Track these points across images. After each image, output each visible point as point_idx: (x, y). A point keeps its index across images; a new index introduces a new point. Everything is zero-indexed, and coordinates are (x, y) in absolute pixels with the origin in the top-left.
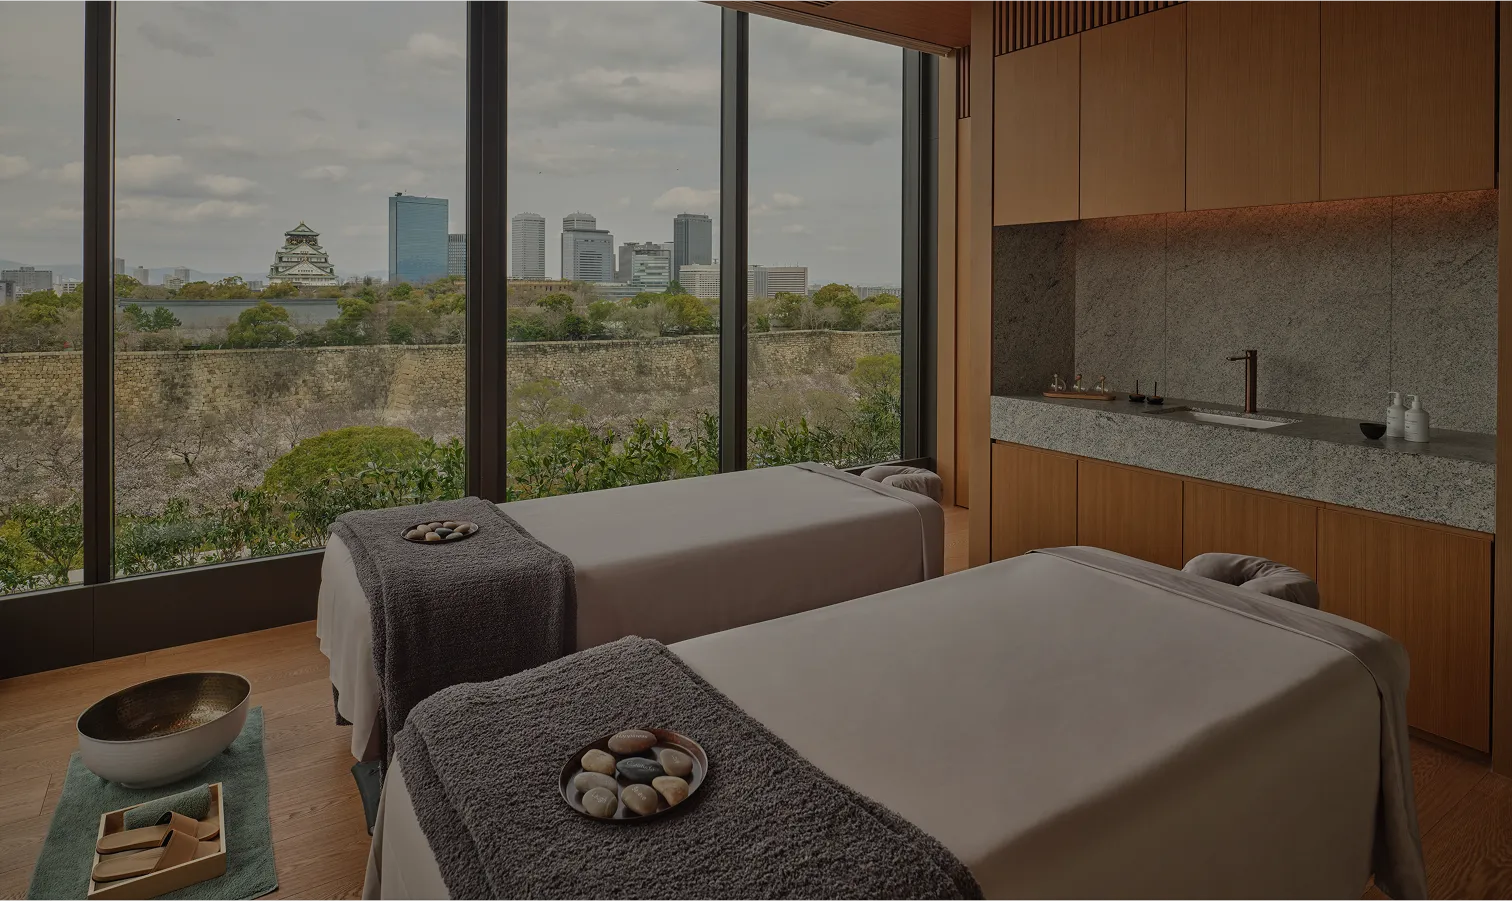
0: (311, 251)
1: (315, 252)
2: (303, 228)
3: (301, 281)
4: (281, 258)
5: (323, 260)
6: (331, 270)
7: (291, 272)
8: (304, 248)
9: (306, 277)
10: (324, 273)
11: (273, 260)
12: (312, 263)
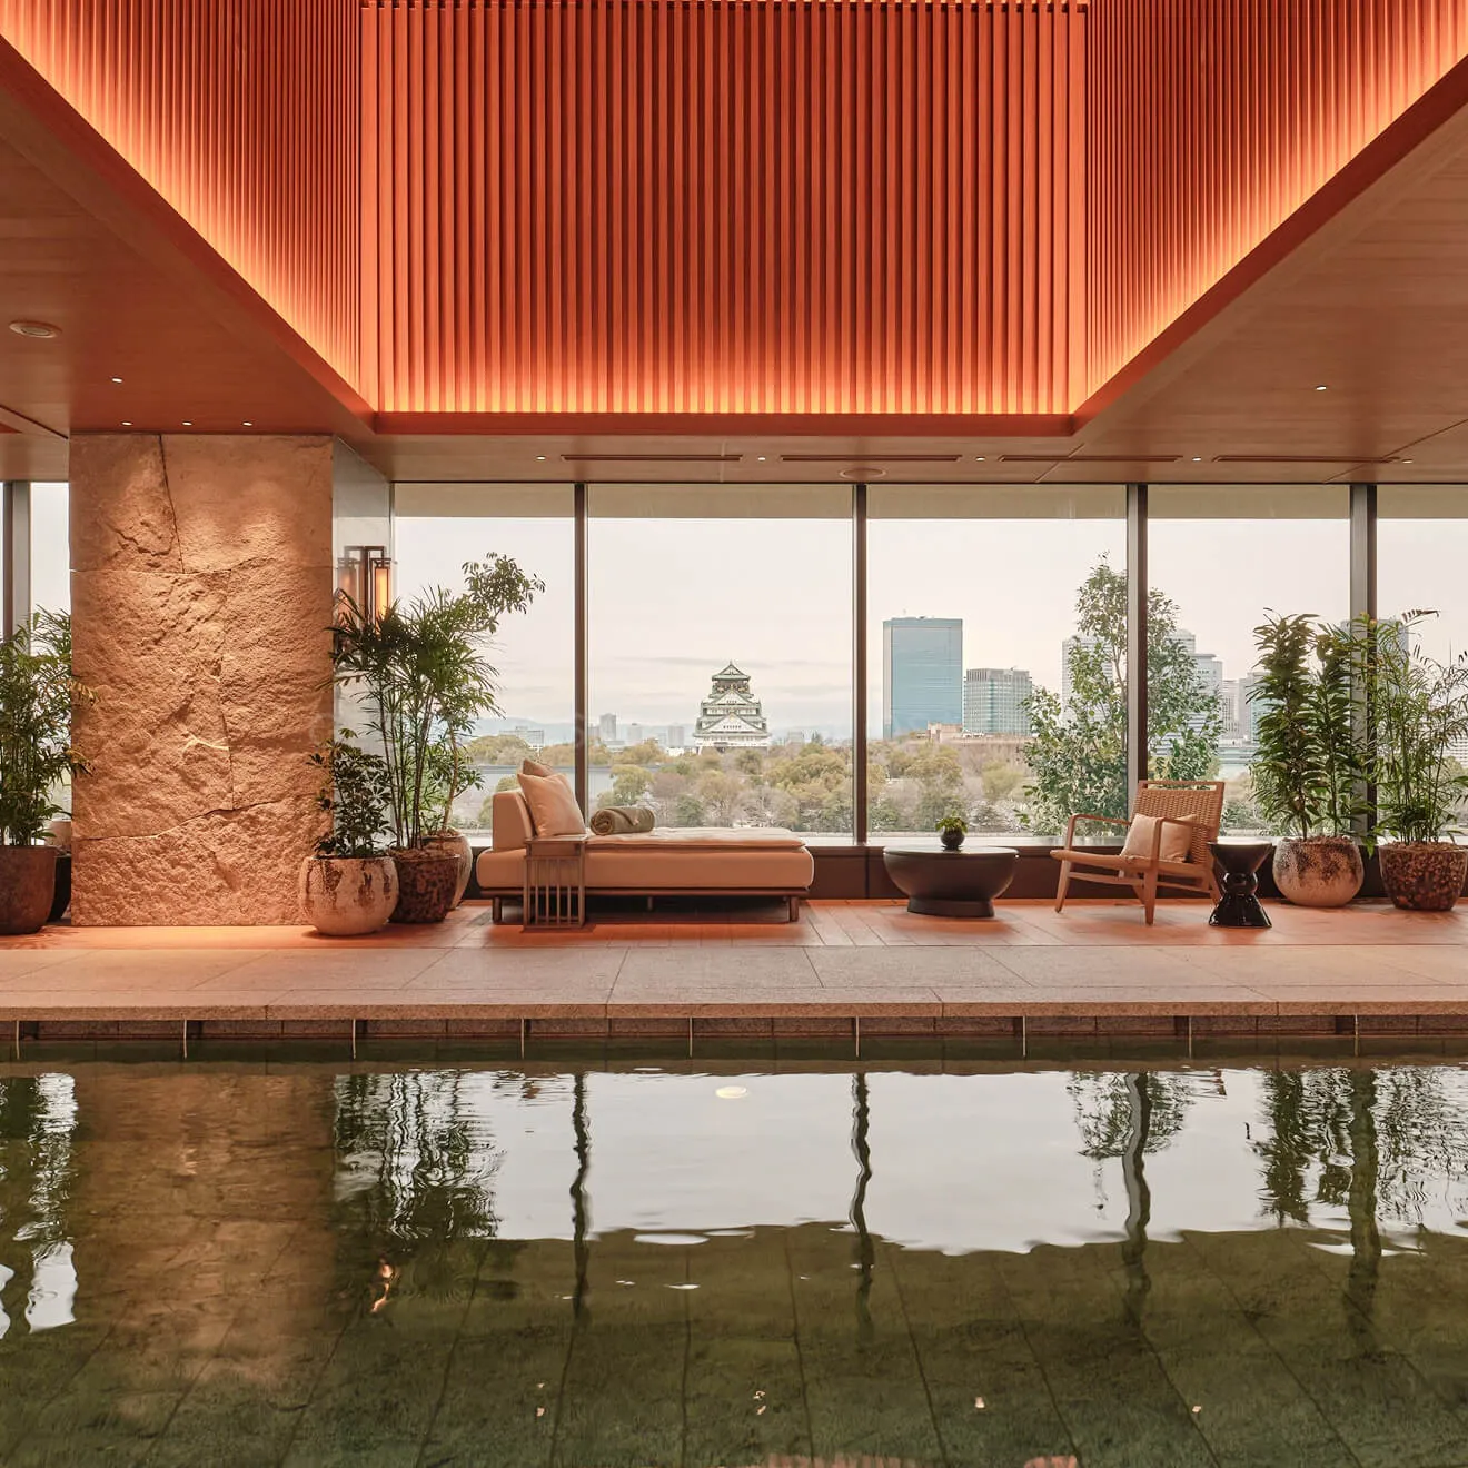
0: (740, 701)
1: (745, 702)
2: (731, 670)
3: (727, 740)
4: (705, 710)
5: (754, 712)
6: (764, 725)
7: (717, 728)
8: (732, 697)
9: (734, 734)
10: (754, 730)
11: (698, 715)
12: (740, 716)
